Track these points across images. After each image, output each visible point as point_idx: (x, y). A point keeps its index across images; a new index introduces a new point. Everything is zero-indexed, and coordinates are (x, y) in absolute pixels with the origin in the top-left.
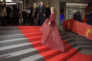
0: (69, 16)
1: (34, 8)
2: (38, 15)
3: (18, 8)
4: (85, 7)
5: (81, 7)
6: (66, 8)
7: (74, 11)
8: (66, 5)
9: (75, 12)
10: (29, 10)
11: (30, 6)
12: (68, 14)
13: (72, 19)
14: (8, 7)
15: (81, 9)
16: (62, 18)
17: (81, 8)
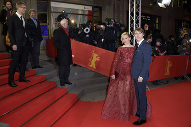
4: (87, 13)
5: (80, 13)
6: (52, 14)
12: (56, 25)
15: (80, 16)
17: (81, 15)
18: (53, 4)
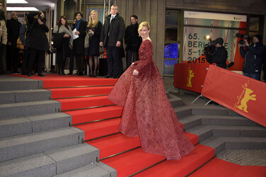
0: (191, 51)
1: (90, 23)
2: (101, 44)
3: (41, 23)
4: (237, 26)
5: (226, 25)
6: (185, 28)
7: (208, 37)
8: (185, 16)
9: (210, 39)
10: (75, 30)
11: (79, 17)
12: (190, 43)
13: (199, 59)
14: (12, 19)
15: (226, 31)
16: (171, 56)
17: (228, 28)
18: (187, 14)
